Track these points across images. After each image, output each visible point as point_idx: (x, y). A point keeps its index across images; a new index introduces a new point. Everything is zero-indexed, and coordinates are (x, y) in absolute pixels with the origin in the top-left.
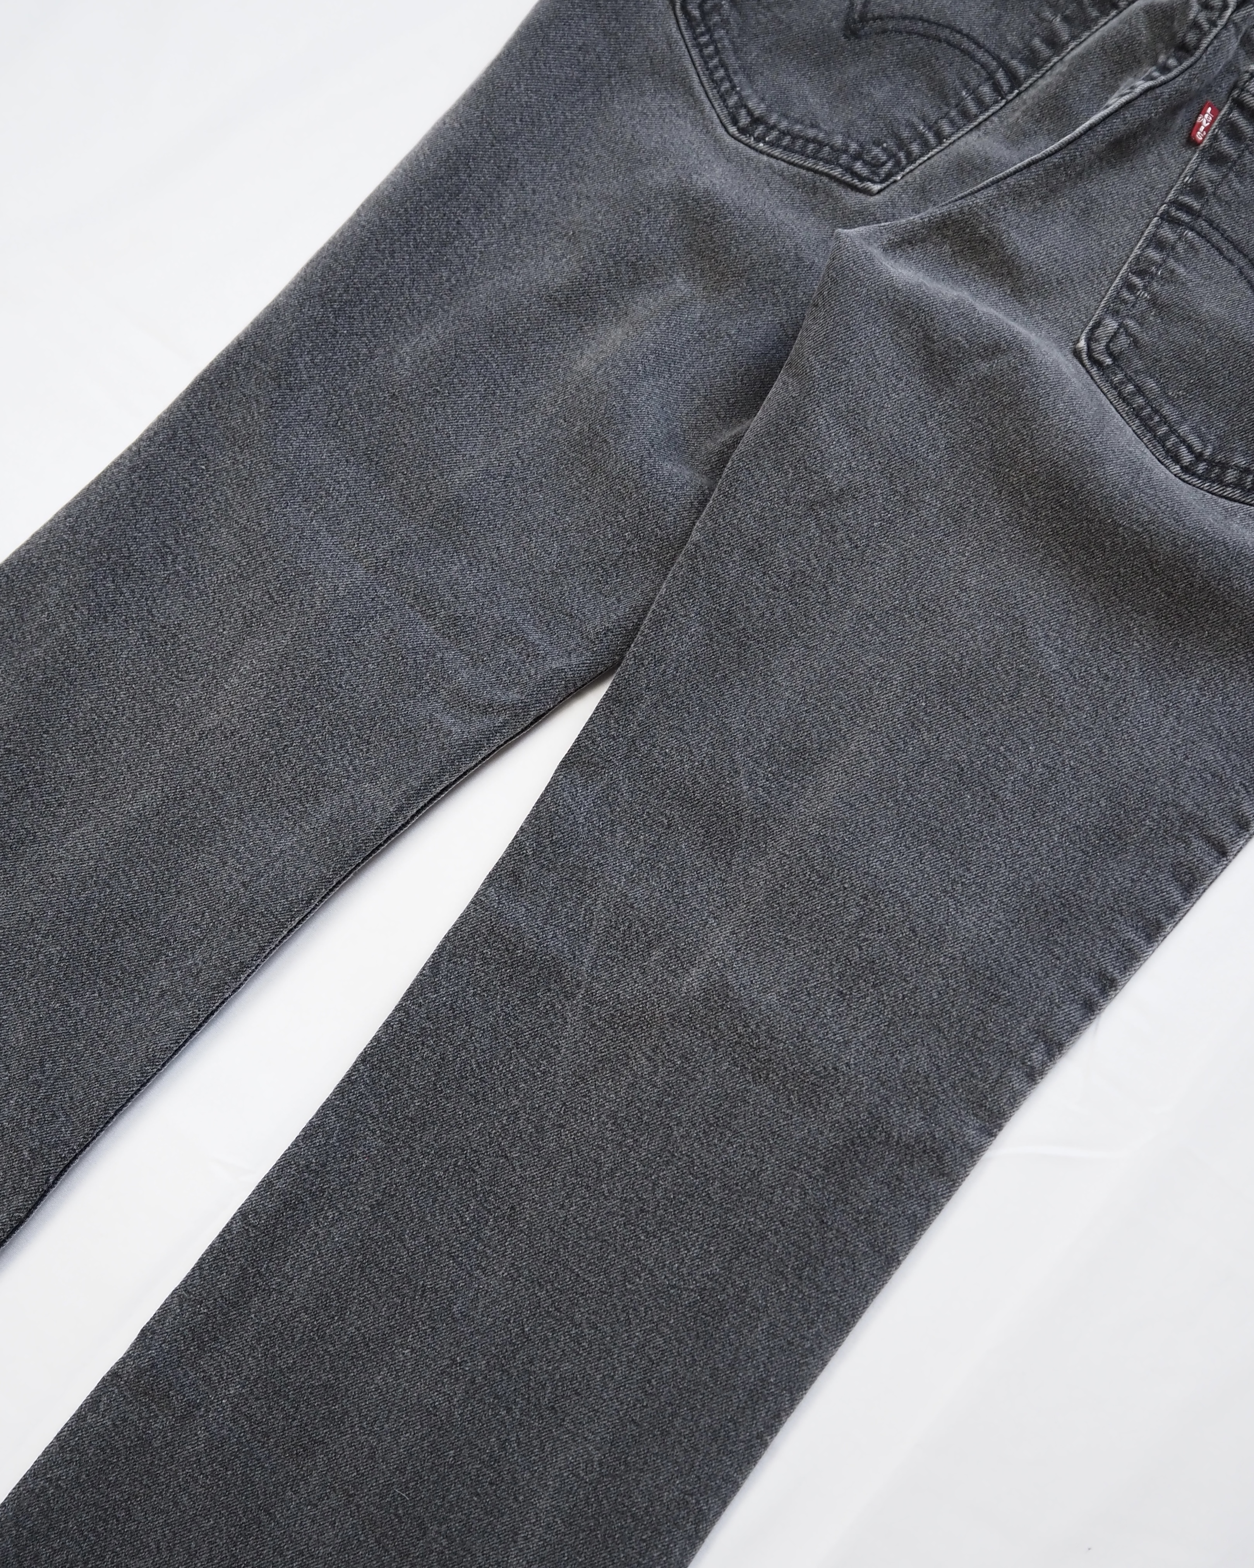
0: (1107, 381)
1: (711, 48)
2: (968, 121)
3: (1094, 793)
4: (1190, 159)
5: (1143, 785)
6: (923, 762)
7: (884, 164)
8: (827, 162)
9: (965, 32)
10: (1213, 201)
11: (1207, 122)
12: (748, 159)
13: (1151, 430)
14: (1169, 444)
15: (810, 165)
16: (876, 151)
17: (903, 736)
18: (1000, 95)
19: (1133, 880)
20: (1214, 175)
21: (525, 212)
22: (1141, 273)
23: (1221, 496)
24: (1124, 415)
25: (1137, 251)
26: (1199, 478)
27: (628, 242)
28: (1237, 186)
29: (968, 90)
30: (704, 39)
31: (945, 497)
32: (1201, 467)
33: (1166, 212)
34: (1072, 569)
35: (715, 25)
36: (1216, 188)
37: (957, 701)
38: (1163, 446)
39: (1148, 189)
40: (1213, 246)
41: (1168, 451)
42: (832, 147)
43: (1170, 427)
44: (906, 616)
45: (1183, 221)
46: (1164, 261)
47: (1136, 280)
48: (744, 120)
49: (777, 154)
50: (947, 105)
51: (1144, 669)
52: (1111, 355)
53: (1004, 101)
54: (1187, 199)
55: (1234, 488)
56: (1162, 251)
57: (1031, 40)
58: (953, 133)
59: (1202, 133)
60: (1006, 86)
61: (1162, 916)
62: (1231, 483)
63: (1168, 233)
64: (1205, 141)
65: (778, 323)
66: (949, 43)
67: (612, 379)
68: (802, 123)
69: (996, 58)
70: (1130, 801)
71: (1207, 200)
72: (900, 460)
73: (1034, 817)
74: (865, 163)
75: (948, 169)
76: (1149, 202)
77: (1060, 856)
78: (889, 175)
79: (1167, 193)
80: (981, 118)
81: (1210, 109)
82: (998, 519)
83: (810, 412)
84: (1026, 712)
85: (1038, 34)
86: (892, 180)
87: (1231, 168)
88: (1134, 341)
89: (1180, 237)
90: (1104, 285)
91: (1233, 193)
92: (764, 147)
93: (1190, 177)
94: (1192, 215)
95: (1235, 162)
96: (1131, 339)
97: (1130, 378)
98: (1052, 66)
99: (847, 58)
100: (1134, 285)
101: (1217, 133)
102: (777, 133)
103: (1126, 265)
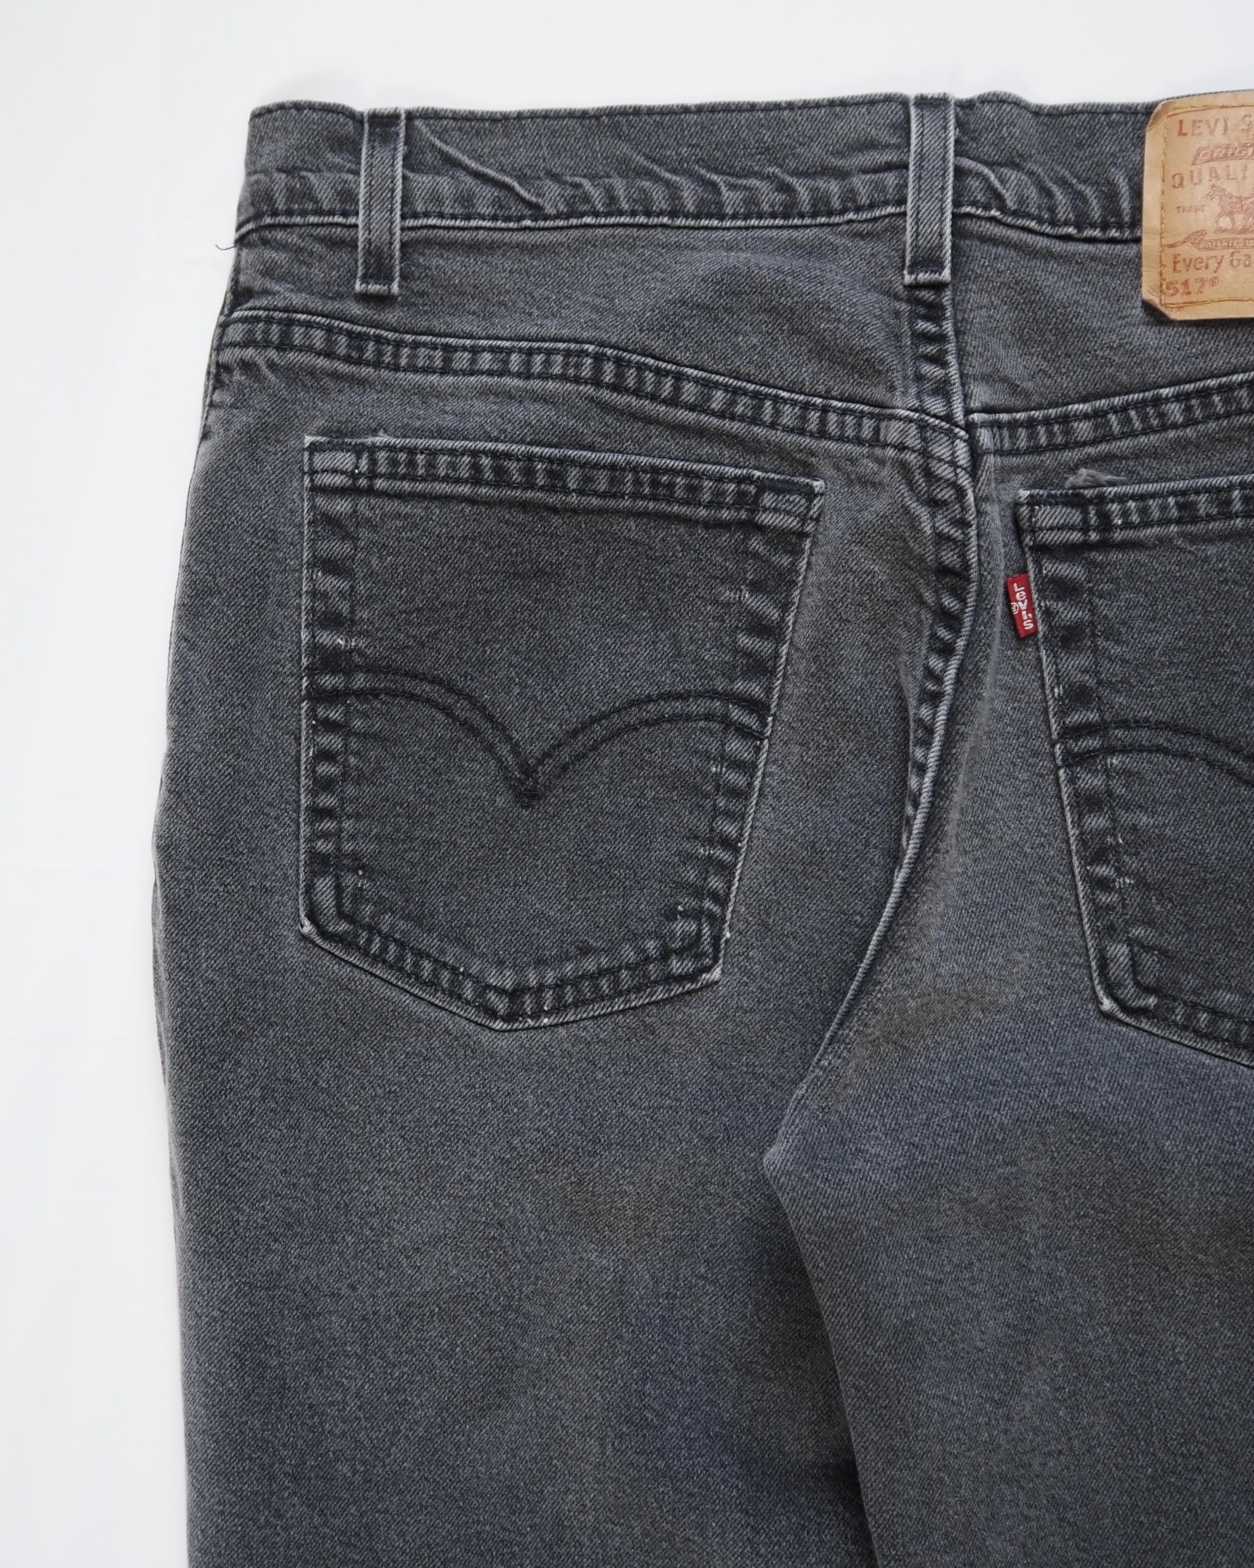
0: (1170, 1026)
1: (392, 947)
2: (746, 798)
4: (1040, 659)
7: (699, 930)
8: (638, 989)
9: (655, 693)
10: (1105, 692)
11: (1023, 602)
12: (545, 1048)
15: (621, 1007)
16: (680, 927)
18: (757, 738)
20: (1084, 660)
21: (364, 1319)
22: (1099, 856)
24: (1223, 1055)
25: (1073, 832)
27: (510, 1278)
28: (1117, 650)
29: (715, 759)
30: (375, 948)
33: (1067, 753)
35: (372, 918)
36: (1097, 673)
39: (1022, 740)
40: (1150, 751)
42: (628, 967)
45: (1095, 750)
46: (1114, 820)
47: (1103, 871)
48: (501, 1005)
49: (572, 1019)
50: (706, 796)
52: (1148, 990)
53: (766, 741)
54: (1076, 718)
56: (1101, 809)
57: (735, 642)
58: (742, 828)
59: (1029, 618)
60: (750, 721)
63: (1091, 781)
64: (1040, 628)
65: (743, 1221)
66: (647, 723)
68: (567, 959)
69: (713, 694)
71: (1100, 698)
74: (680, 953)
75: (775, 882)
76: (1035, 754)
78: (716, 940)
79: (1048, 722)
80: (757, 784)
81: (1015, 585)
83: (916, 1409)
85: (737, 627)
86: (723, 946)
87: (1094, 635)
88: (1160, 953)
89: (1107, 772)
90: (1067, 900)
91: (1120, 662)
92: (551, 1019)
93: (1058, 684)
94: (1097, 732)
95: (1092, 622)
96: (1156, 952)
97: (1195, 1005)
98: (786, 659)
99: (547, 829)
100: (1105, 878)
101: (1046, 605)
102: (551, 992)
103: (1075, 858)
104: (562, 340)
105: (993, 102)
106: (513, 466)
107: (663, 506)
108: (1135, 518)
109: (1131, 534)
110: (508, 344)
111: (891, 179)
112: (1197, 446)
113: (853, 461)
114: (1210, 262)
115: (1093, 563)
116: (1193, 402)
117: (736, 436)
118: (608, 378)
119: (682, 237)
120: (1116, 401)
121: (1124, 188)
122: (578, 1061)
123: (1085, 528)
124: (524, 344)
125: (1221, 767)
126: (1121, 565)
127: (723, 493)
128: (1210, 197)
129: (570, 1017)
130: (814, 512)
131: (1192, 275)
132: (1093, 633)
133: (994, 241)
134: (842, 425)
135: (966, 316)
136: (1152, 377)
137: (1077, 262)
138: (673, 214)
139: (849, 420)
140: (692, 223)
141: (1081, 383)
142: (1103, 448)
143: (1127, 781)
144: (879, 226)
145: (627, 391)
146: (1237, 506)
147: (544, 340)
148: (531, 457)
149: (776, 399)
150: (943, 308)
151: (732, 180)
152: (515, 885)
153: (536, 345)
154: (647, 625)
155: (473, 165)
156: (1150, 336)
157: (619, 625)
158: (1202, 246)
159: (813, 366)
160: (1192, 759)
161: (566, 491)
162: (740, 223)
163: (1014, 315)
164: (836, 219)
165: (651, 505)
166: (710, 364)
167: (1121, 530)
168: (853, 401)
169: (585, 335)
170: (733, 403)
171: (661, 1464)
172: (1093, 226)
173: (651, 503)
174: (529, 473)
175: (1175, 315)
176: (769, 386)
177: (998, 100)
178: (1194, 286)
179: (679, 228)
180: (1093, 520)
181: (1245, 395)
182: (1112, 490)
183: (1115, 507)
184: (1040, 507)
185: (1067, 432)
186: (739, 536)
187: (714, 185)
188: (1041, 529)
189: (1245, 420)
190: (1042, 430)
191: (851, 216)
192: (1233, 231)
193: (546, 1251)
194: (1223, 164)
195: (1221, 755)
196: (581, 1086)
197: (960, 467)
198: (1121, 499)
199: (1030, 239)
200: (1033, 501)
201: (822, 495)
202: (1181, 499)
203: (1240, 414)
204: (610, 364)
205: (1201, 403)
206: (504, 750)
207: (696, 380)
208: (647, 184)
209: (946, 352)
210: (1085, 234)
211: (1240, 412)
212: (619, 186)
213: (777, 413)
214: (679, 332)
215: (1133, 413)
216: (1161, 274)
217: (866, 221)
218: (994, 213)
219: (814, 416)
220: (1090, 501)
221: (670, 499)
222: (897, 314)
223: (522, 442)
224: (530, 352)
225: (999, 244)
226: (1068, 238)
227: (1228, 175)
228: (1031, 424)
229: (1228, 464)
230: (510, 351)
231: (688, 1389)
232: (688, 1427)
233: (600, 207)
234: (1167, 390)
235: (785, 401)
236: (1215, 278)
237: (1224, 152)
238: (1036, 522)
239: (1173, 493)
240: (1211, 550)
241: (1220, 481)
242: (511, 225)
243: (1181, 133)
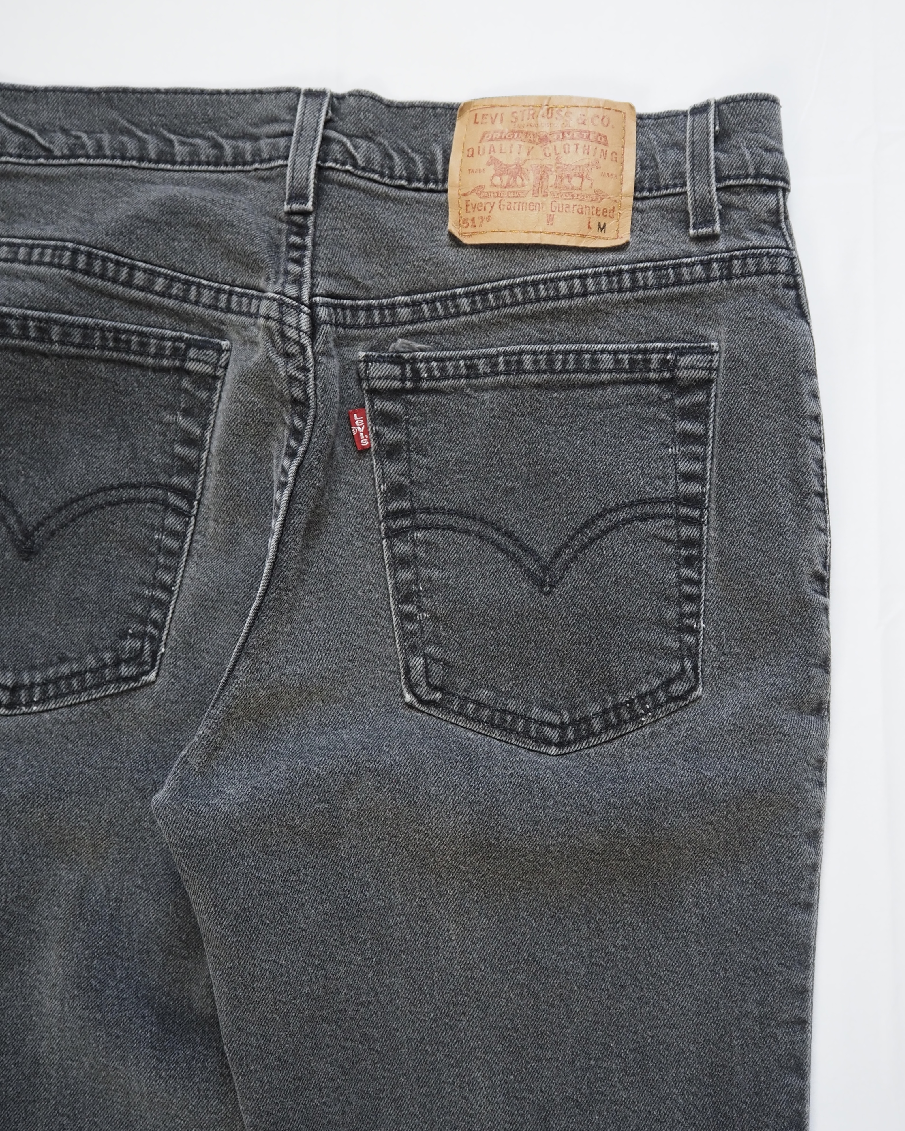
0: (450, 713)
2: (179, 557)
3: (681, 1045)
4: (372, 465)
5: (711, 1015)
6: (546, 1117)
7: (143, 647)
8: (98, 686)
9: (116, 483)
10: (415, 489)
11: (361, 427)
12: (34, 727)
13: (512, 730)
14: (533, 734)
15: (86, 699)
16: (129, 644)
17: (516, 1112)
18: (186, 516)
19: (757, 1094)
20: (401, 467)
22: (407, 599)
23: (601, 744)
24: (483, 732)
25: (390, 582)
26: (575, 742)
28: (424, 461)
29: (158, 530)
31: (403, 909)
32: (570, 734)
33: (388, 529)
34: (537, 890)
36: (410, 477)
37: (533, 1054)
38: (530, 738)
39: (359, 519)
40: (444, 529)
41: (537, 740)
42: (91, 671)
43: (524, 717)
44: (447, 1021)
45: (406, 527)
46: (417, 574)
47: (408, 608)
48: (5, 697)
50: (152, 555)
51: (646, 920)
52: (436, 689)
53: (193, 518)
54: (394, 506)
55: (606, 732)
56: (409, 567)
57: (173, 450)
58: (175, 577)
59: (365, 438)
60: (183, 505)
61: (796, 1106)
62: (601, 730)
63: (403, 548)
64: (372, 445)
66: (110, 504)
67: (80, 1012)
68: (51, 665)
69: (157, 485)
70: (711, 1034)
71: (411, 493)
72: (348, 922)
73: (653, 1096)
74: (127, 662)
75: (195, 614)
76: (368, 529)
77: (693, 1113)
78: (154, 653)
79: (376, 508)
80: (186, 547)
81: (355, 415)
82: (454, 896)
84: (588, 1021)
85: (174, 440)
86: (159, 657)
87: (409, 451)
88: (445, 664)
89: (414, 542)
90: (387, 628)
91: (425, 469)
92: (39, 707)
93: (384, 483)
94: (409, 515)
95: (408, 442)
96: (442, 663)
97: (466, 699)
98: (206, 462)
99: (42, 576)
100: (410, 613)
101: (376, 430)
102: (39, 688)
103: (391, 599)
104: (54, 240)
105: (356, 96)
106: (13, 323)
107: (124, 356)
108: (436, 373)
109: (433, 384)
110: (19, 241)
111: (282, 142)
112: (480, 328)
113: (245, 328)
114: (487, 206)
115: (409, 402)
116: (477, 298)
117: (172, 310)
118: (81, 266)
119: (146, 175)
120: (428, 296)
121: (439, 157)
122: (57, 736)
123: (403, 379)
124: (30, 242)
125: (488, 540)
126: (427, 404)
127: (164, 348)
128: (488, 164)
129: (52, 706)
130: (222, 362)
131: (476, 215)
132: (408, 449)
133: (350, 186)
134: (240, 304)
135: (322, 234)
136: (451, 281)
137: (407, 203)
138: (141, 159)
139: (245, 300)
140: (153, 166)
141: (404, 283)
142: (418, 326)
143: (427, 549)
144: (274, 173)
145: (95, 275)
146: (501, 367)
147: (43, 239)
148: (25, 318)
149: (199, 285)
150: (308, 228)
151: (183, 139)
152: (20, 614)
153: (37, 242)
154: (114, 437)
155: (9, 120)
156: (451, 254)
157: (94, 436)
158: (482, 195)
159: (224, 264)
160: (470, 535)
161: (51, 342)
162: (185, 167)
163: (360, 236)
164: (247, 168)
165: (115, 355)
166: (154, 260)
167: (427, 381)
168: (249, 288)
169: (69, 236)
170: (170, 287)
171: (99, 1016)
172: (419, 180)
173: (115, 353)
174: (24, 328)
175: (466, 241)
176: (195, 277)
177: (359, 95)
178: (477, 222)
179: (144, 169)
180: (408, 373)
181: (508, 294)
182: (420, 354)
183: (422, 365)
184: (372, 364)
185: (393, 315)
186: (175, 377)
187: (171, 141)
188: (373, 378)
189: (508, 311)
190: (376, 313)
191: (256, 165)
192: (501, 186)
193: (27, 868)
194: (499, 143)
195: (488, 532)
196: (57, 753)
197: (302, 331)
198: (427, 360)
199: (374, 186)
200: (367, 360)
201: (227, 351)
202: (469, 362)
203: (505, 307)
204: (83, 256)
205: (481, 298)
206: (12, 520)
207: (145, 271)
208: (125, 139)
209: (304, 256)
210: (413, 185)
211: (505, 306)
212: (106, 138)
213: (199, 294)
214: (133, 237)
215: (438, 304)
216: (459, 214)
217: (266, 169)
218: (348, 167)
219: (223, 297)
220: (407, 361)
221: (128, 351)
222: (280, 231)
223: (21, 307)
224: (32, 247)
225: (352, 189)
226: (401, 187)
227: (501, 150)
228: (369, 309)
229: (499, 340)
230: (19, 246)
231: (126, 965)
232: (122, 991)
233: (91, 152)
234: (460, 289)
235: (205, 287)
236: (490, 216)
237: (499, 135)
238: (369, 374)
239: (464, 358)
240: (487, 396)
241: (492, 351)
242: (31, 161)
243: (476, 122)
